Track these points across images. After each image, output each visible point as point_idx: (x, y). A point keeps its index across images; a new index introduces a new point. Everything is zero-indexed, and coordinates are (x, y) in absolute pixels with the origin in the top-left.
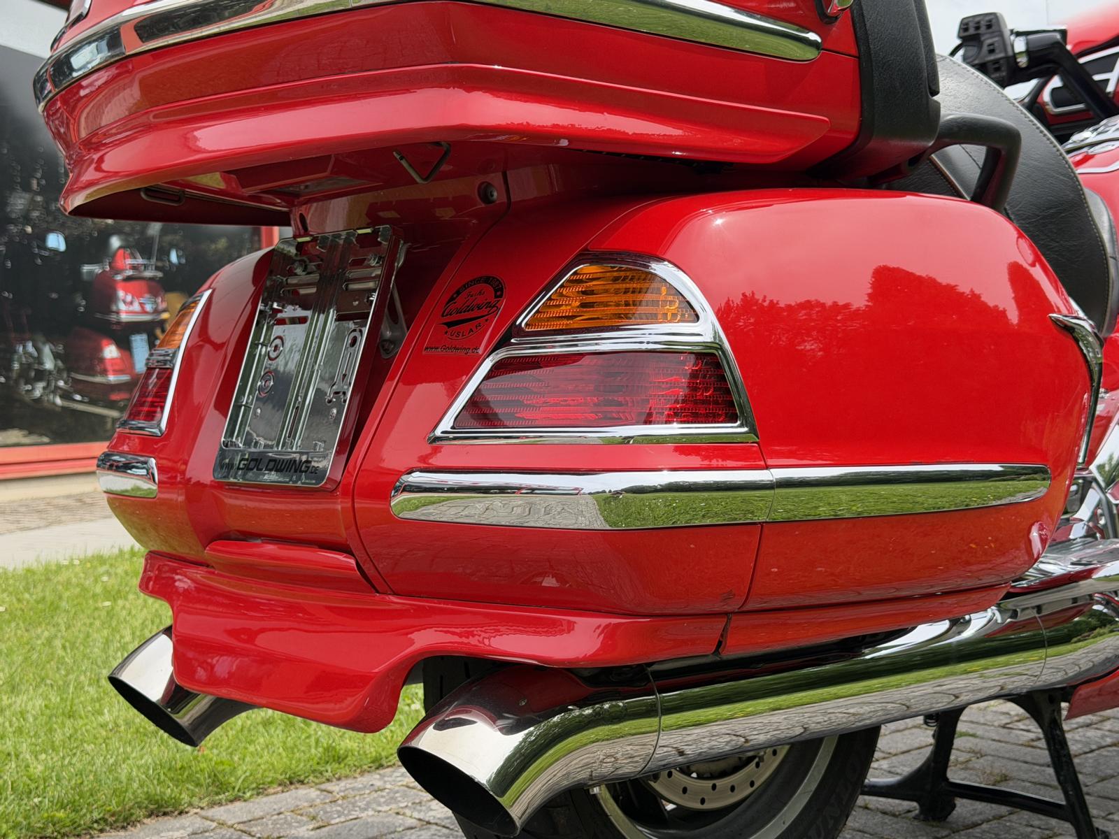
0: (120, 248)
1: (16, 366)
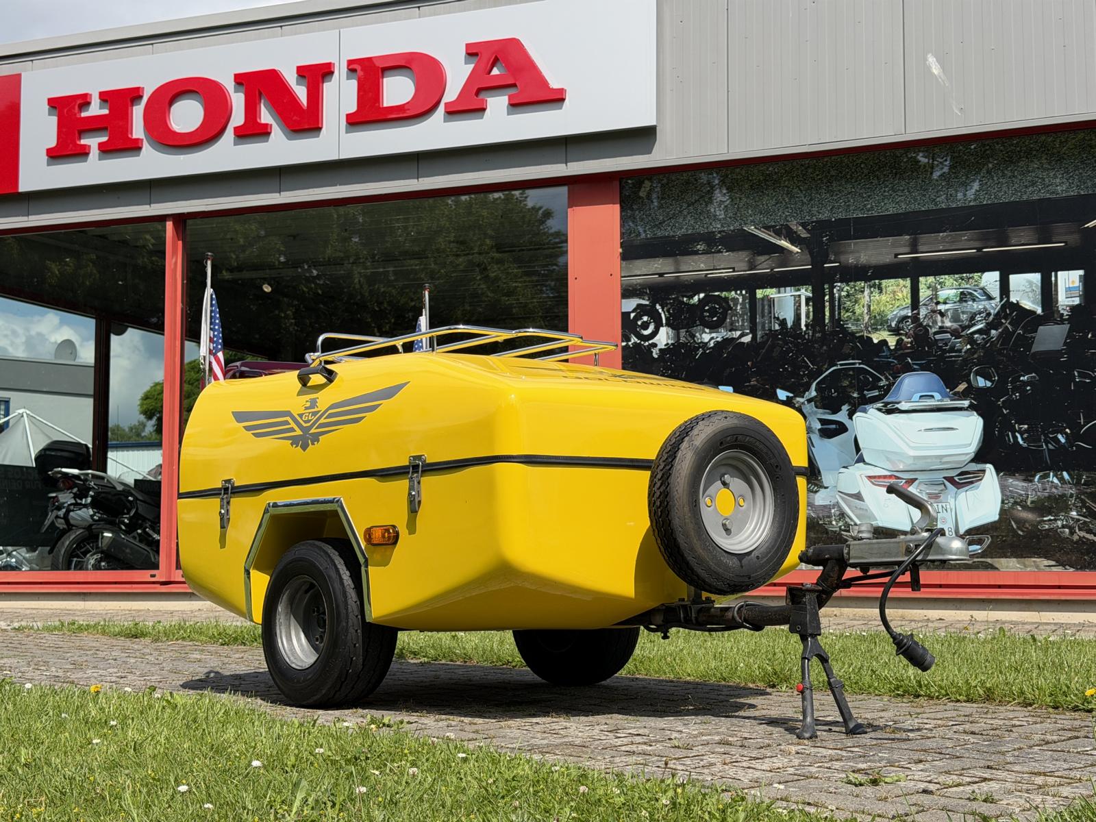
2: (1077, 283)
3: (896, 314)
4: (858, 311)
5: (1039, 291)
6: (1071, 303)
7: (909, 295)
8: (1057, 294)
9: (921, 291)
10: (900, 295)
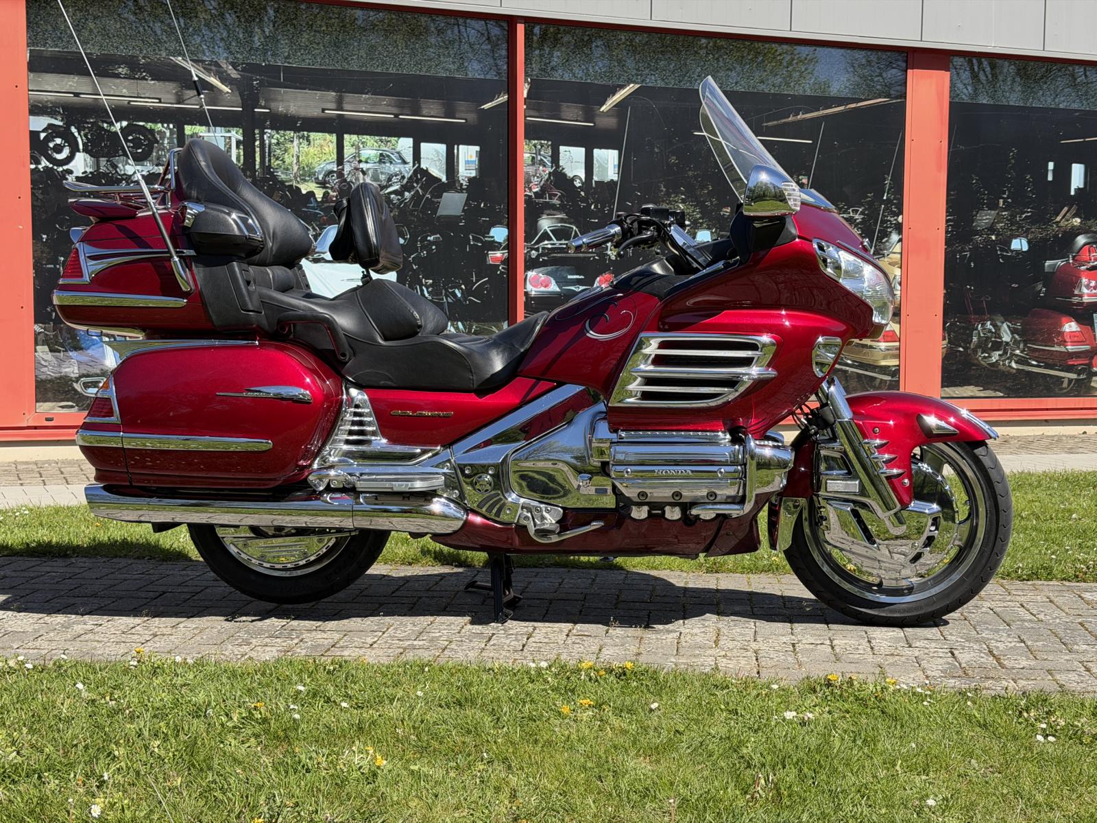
0: (1085, 244)
1: (975, 339)
2: (474, 158)
3: (323, 168)
4: (288, 161)
5: (444, 161)
6: (469, 175)
7: (335, 151)
8: (458, 166)
9: (345, 148)
10: (327, 149)
